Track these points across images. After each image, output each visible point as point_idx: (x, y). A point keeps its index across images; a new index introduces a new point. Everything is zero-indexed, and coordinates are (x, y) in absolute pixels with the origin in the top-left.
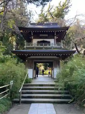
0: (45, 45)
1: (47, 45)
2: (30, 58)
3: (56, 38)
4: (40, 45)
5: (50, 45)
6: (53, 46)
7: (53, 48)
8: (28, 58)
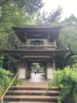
0: (38, 45)
1: (40, 45)
2: (23, 57)
3: (49, 38)
4: (33, 45)
5: (43, 45)
6: (47, 45)
7: (46, 47)
8: (22, 57)
